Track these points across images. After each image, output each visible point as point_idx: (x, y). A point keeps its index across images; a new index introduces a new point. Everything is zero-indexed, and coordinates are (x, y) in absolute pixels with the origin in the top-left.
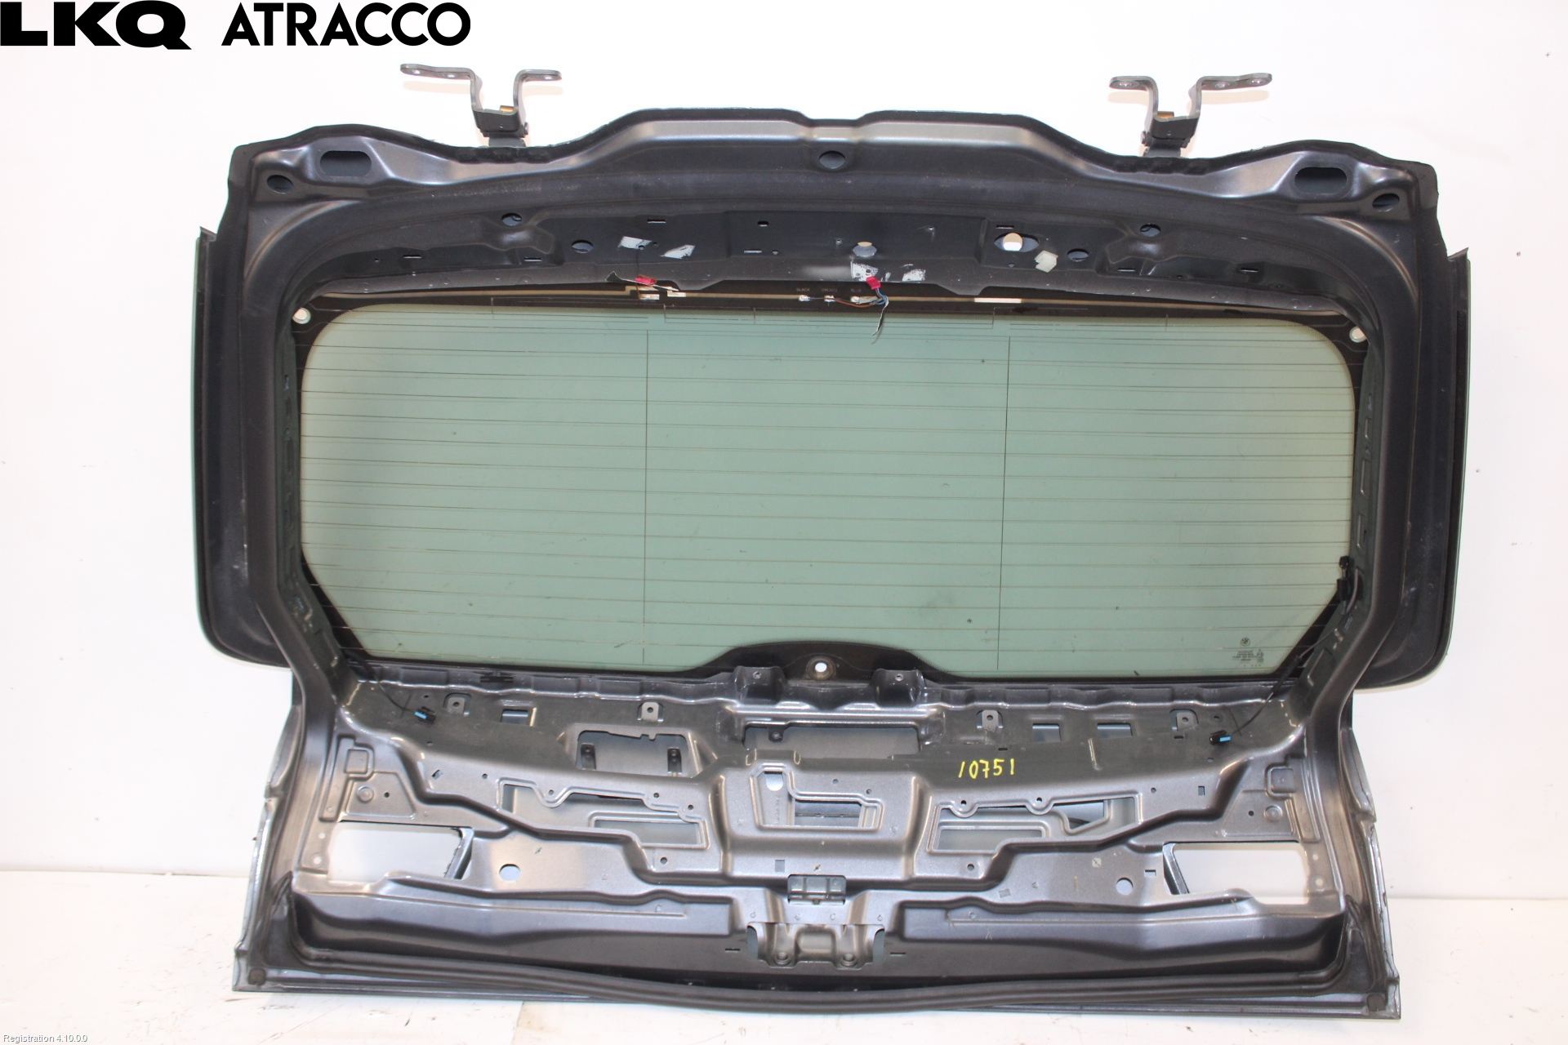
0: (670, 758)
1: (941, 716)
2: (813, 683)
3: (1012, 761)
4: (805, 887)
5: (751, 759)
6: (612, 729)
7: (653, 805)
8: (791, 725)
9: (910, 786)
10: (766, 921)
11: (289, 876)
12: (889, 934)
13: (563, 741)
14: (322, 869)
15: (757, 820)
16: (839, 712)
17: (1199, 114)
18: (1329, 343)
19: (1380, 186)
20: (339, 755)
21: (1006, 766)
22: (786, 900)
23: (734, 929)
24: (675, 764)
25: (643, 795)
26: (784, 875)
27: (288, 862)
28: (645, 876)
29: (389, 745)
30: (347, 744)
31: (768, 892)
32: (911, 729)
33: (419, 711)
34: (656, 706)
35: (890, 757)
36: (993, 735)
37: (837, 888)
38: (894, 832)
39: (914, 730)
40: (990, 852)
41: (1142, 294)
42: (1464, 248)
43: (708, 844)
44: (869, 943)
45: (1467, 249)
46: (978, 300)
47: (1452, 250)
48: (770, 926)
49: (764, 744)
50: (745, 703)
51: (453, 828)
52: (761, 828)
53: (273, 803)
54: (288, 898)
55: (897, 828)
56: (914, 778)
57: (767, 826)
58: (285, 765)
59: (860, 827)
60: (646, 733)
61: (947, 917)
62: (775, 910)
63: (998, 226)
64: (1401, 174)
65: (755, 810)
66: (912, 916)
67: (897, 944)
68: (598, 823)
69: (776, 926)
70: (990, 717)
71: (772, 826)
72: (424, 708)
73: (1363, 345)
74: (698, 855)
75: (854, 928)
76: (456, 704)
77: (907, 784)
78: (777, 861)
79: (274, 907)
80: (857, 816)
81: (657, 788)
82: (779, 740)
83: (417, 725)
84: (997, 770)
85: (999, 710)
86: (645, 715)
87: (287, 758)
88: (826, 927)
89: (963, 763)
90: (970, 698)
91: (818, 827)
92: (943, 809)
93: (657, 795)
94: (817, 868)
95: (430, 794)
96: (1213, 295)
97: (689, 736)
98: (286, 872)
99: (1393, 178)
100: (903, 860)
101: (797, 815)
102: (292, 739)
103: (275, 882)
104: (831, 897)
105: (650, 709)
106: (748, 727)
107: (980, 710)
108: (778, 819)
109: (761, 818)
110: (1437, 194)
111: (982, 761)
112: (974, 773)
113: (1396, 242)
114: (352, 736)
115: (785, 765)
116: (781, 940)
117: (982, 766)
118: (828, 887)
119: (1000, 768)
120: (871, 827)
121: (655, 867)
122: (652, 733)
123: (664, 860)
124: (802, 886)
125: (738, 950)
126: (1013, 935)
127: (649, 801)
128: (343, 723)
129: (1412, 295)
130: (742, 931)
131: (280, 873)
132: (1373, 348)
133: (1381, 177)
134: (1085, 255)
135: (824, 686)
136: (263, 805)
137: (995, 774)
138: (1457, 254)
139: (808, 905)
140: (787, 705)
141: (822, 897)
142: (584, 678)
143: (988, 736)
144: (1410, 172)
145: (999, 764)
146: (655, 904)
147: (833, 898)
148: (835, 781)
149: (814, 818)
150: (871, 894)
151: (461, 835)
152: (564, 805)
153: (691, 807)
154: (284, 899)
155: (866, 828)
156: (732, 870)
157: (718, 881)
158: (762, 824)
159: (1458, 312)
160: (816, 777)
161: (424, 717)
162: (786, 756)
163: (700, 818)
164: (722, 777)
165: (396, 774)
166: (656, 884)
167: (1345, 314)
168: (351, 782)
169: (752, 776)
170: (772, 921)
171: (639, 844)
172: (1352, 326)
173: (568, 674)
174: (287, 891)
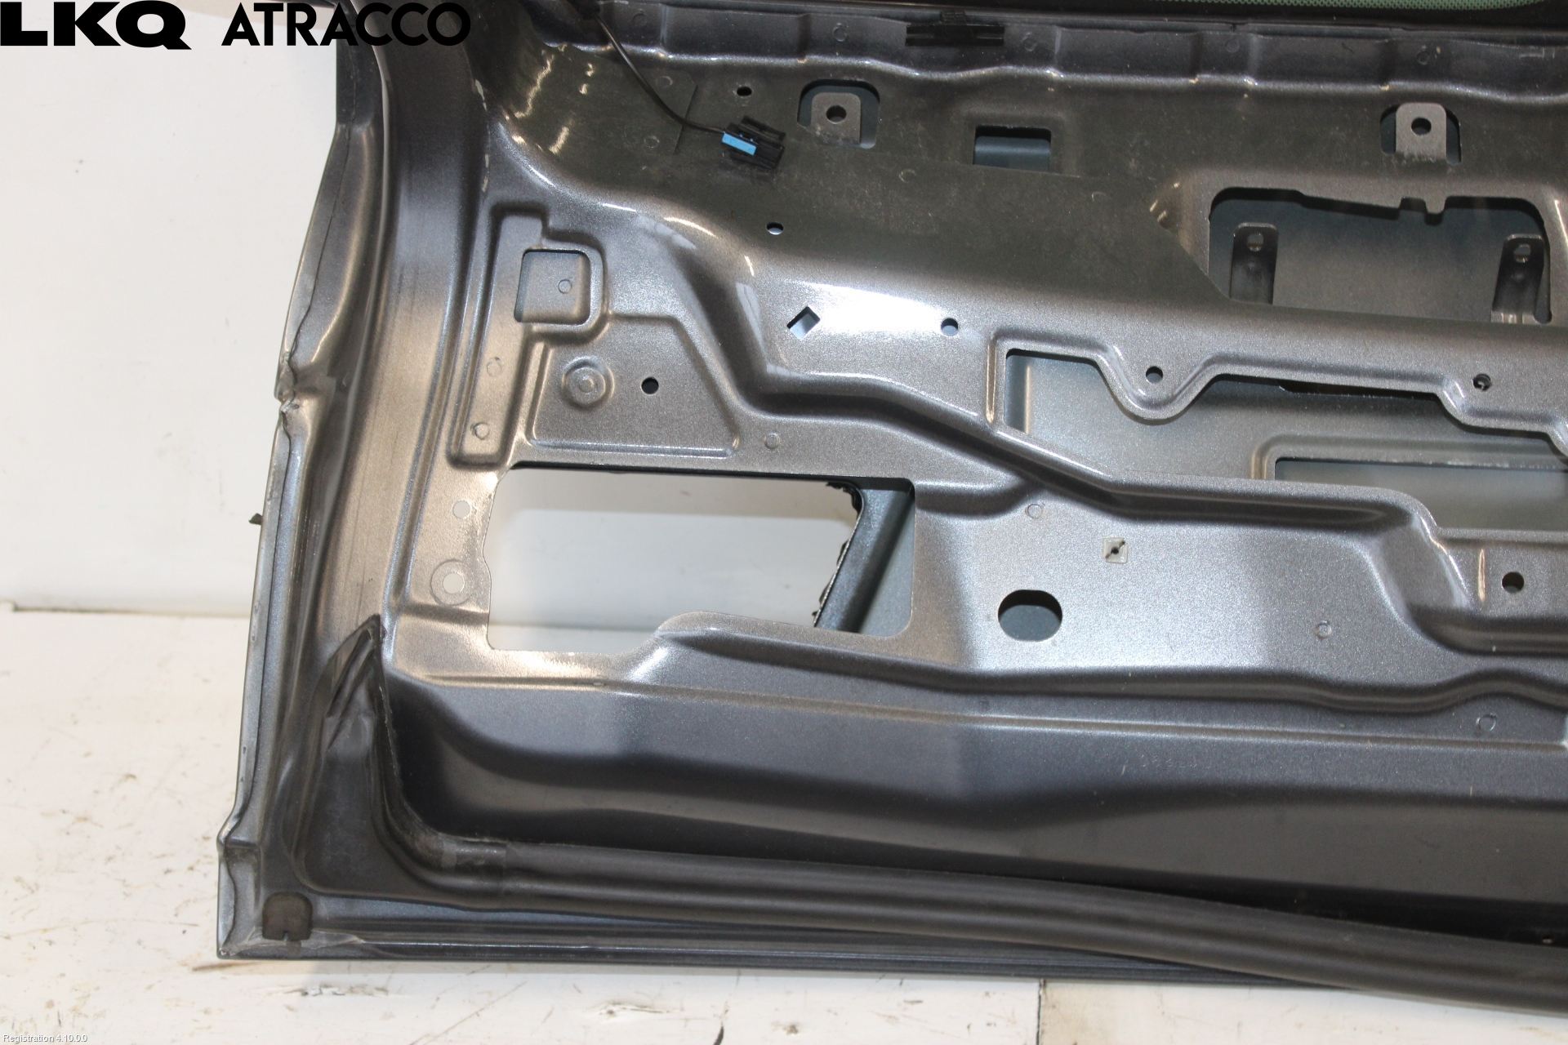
0: (1507, 268)
6: (1310, 186)
7: (1471, 412)
11: (372, 632)
13: (1163, 222)
14: (472, 608)
20: (497, 268)
24: (1520, 288)
25: (1439, 381)
27: (363, 590)
29: (654, 236)
30: (520, 233)
33: (736, 131)
34: (1436, 114)
51: (835, 482)
53: (307, 410)
54: (373, 695)
58: (334, 299)
60: (1414, 195)
68: (1285, 467)
72: (747, 121)
76: (836, 113)
79: (332, 722)
81: (1479, 359)
83: (727, 175)
86: (1408, 142)
87: (337, 281)
93: (1481, 382)
95: (777, 381)
98: (362, 619)
102: (346, 224)
103: (329, 650)
105: (1421, 125)
114: (535, 209)
122: (1434, 197)
127: (1456, 397)
128: (508, 171)
131: (344, 619)
136: (276, 417)
142: (1214, 30)
146: (1477, 710)
151: (858, 504)
152: (1193, 409)
154: (362, 696)
161: (750, 148)
165: (672, 322)
166: (1482, 652)
168: (539, 347)
174: (371, 673)
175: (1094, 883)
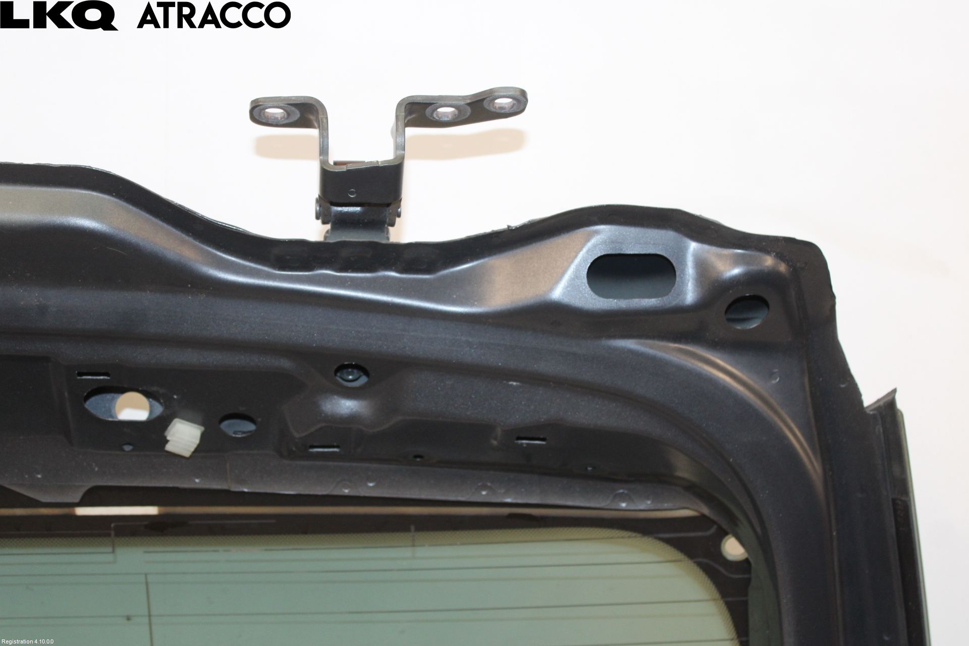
17: (403, 158)
18: (689, 564)
19: (735, 282)
41: (362, 492)
42: (889, 390)
45: (894, 391)
46: (82, 511)
47: (870, 396)
63: (80, 374)
64: (769, 261)
73: (744, 565)
96: (484, 487)
99: (754, 268)
110: (833, 297)
113: (774, 382)
129: (812, 471)
132: (759, 569)
133: (734, 268)
134: (251, 427)
138: (878, 401)
144: (780, 257)
159: (894, 500)
167: (706, 511)
172: (723, 534)
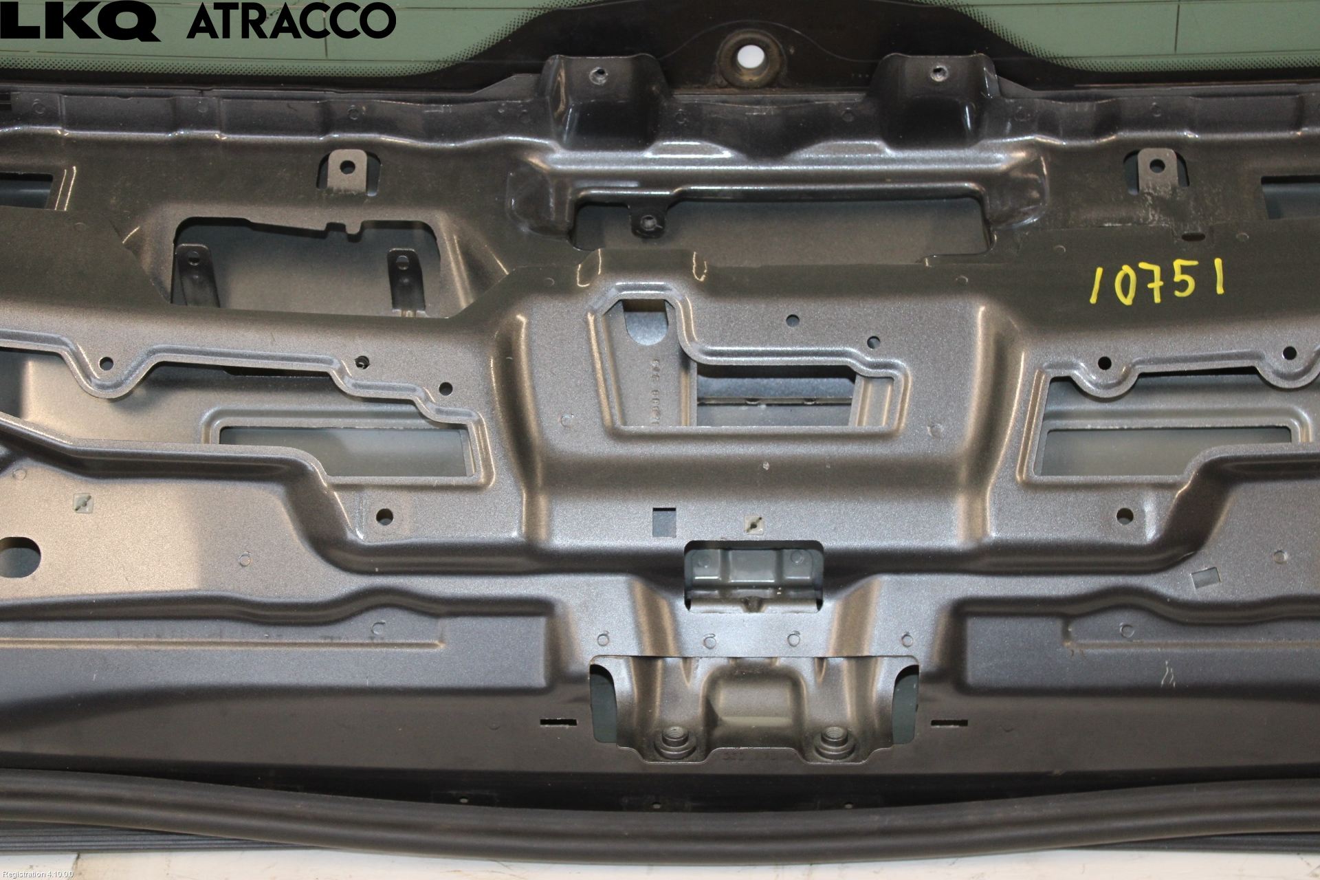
0: (394, 274)
1: (1038, 170)
2: (734, 96)
3: (1218, 262)
4: (725, 571)
5: (589, 274)
6: (256, 215)
7: (355, 386)
8: (683, 197)
9: (974, 325)
10: (636, 653)
12: (933, 678)
13: (135, 246)
15: (607, 417)
16: (796, 163)
21: (1204, 275)
22: (681, 603)
23: (559, 673)
24: (408, 289)
25: (330, 362)
26: (677, 542)
28: (338, 554)
31: (639, 586)
32: (968, 199)
34: (360, 158)
35: (922, 261)
36: (1165, 205)
37: (801, 571)
38: (936, 434)
39: (975, 202)
40: (1170, 479)
43: (489, 476)
44: (882, 699)
48: (644, 666)
49: (619, 239)
50: (574, 146)
52: (617, 435)
55: (942, 428)
56: (982, 309)
57: (632, 428)
59: (852, 427)
60: (337, 220)
61: (1066, 635)
62: (656, 627)
65: (602, 391)
66: (981, 632)
67: (948, 702)
68: (227, 434)
69: (660, 663)
70: (1158, 165)
71: (643, 428)
74: (467, 498)
75: (843, 663)
77: (966, 323)
78: (655, 510)
80: (847, 403)
81: (363, 345)
82: (657, 234)
84: (1183, 285)
85: (1177, 145)
86: (336, 179)
88: (779, 663)
89: (1099, 271)
90: (1108, 122)
91: (754, 428)
92: (1055, 380)
93: (363, 362)
94: (753, 526)
97: (441, 221)
100: (960, 504)
101: (702, 402)
104: (787, 592)
105: (348, 166)
106: (584, 204)
107: (1131, 152)
108: (659, 413)
109: (616, 411)
111: (1143, 265)
112: (1125, 292)
115: (670, 285)
116: (673, 697)
117: (1145, 277)
118: (779, 570)
119: (1191, 281)
120: (883, 426)
121: (362, 533)
122: (352, 221)
123: (385, 516)
124: (717, 571)
125: (572, 722)
126: (1227, 675)
127: (347, 377)
130: (578, 679)
135: (758, 102)
137: (1177, 293)
139: (735, 613)
140: (673, 150)
141: (768, 593)
142: (186, 96)
143: (1154, 207)
145: (1185, 270)
146: (370, 618)
147: (792, 593)
148: (793, 319)
149: (744, 408)
150: (883, 586)
152: (140, 392)
153: (446, 388)
155: (866, 427)
156: (550, 533)
157: (520, 561)
158: (618, 423)
160: (747, 311)
162: (677, 266)
163: (470, 415)
164: (521, 318)
166: (370, 573)
169: (594, 312)
170: (649, 652)
171: (324, 480)
173: (147, 89)
175: (93, 771)
